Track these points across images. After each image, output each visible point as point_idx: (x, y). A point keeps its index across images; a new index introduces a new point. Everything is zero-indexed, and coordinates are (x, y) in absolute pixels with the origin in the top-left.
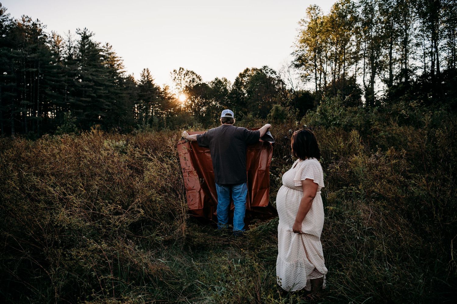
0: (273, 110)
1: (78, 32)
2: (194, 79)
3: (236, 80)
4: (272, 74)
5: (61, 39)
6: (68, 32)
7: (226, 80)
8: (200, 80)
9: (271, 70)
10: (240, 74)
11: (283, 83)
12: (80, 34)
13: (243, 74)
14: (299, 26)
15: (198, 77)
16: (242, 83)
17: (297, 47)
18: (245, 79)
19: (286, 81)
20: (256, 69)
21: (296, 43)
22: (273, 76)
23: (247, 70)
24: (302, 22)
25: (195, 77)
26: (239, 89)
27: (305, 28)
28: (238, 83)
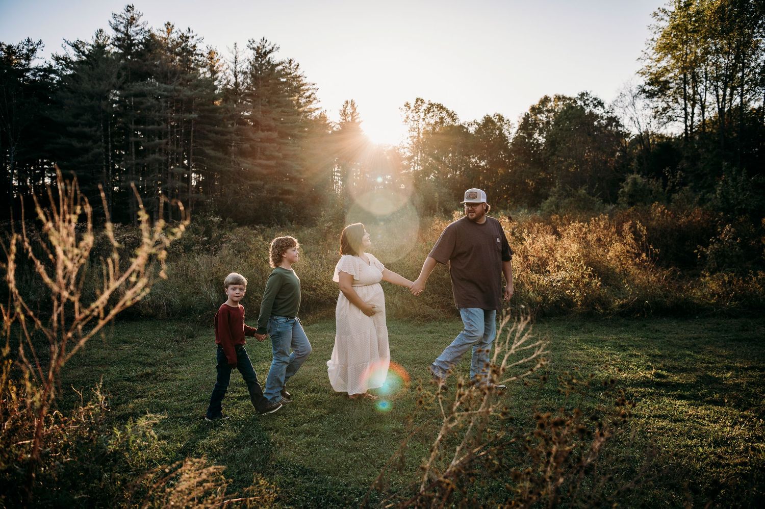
0: (627, 184)
1: (251, 46)
2: (442, 118)
3: (524, 119)
4: (595, 106)
5: (218, 57)
6: (233, 46)
7: (501, 119)
8: (454, 120)
9: (595, 99)
10: (533, 109)
11: (618, 124)
12: (254, 49)
13: (539, 108)
14: (654, 21)
15: (452, 116)
16: (535, 124)
17: (649, 61)
18: (542, 117)
19: (625, 121)
20: (564, 97)
21: (648, 51)
22: (599, 111)
23: (546, 100)
24: (661, 14)
25: (444, 114)
26: (530, 136)
27: (666, 24)
28: (527, 125)
